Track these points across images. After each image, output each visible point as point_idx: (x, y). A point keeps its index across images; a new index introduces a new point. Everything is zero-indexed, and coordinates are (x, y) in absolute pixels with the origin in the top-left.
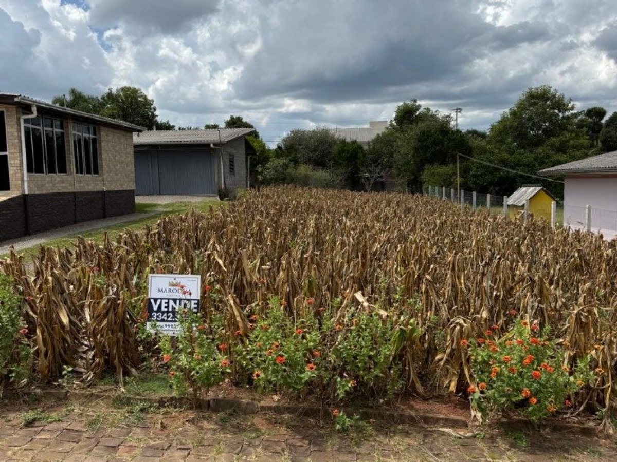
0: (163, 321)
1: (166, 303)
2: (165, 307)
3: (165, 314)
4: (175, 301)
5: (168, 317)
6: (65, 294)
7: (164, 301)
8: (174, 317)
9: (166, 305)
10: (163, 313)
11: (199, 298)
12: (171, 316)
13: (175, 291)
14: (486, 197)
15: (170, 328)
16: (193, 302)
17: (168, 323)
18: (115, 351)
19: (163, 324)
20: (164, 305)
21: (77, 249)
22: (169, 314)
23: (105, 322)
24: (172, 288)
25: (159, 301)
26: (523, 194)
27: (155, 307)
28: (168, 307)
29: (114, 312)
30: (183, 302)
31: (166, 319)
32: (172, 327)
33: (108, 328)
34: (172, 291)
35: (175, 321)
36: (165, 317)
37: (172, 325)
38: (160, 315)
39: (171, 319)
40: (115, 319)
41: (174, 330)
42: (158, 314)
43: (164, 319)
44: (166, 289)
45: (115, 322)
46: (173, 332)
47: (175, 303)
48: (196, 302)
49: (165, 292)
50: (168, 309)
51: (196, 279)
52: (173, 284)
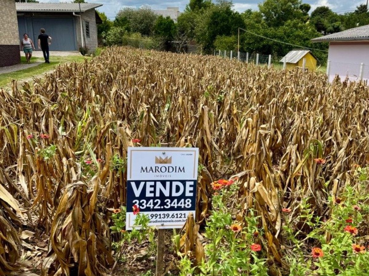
0: (148, 209)
1: (151, 186)
2: (151, 192)
3: (151, 201)
4: (164, 183)
5: (155, 204)
7: (148, 184)
8: (163, 204)
9: (152, 189)
10: (148, 199)
11: (196, 179)
12: (159, 203)
13: (163, 169)
14: (268, 57)
15: (158, 219)
16: (188, 184)
17: (154, 213)
18: (85, 259)
19: (150, 213)
20: (149, 189)
22: (156, 201)
23: (69, 219)
24: (160, 165)
25: (142, 184)
26: (295, 55)
27: (137, 193)
28: (154, 192)
29: (82, 206)
30: (174, 184)
31: (152, 208)
32: (160, 218)
33: (74, 227)
34: (159, 170)
35: (164, 210)
36: (151, 204)
37: (160, 215)
38: (143, 202)
39: (159, 207)
40: (82, 213)
41: (164, 221)
42: (141, 201)
43: (149, 207)
44: (151, 168)
45: (83, 218)
46: (162, 223)
47: (165, 186)
48: (192, 183)
49: (151, 171)
50: (155, 195)
51: (193, 153)
52: (161, 161)
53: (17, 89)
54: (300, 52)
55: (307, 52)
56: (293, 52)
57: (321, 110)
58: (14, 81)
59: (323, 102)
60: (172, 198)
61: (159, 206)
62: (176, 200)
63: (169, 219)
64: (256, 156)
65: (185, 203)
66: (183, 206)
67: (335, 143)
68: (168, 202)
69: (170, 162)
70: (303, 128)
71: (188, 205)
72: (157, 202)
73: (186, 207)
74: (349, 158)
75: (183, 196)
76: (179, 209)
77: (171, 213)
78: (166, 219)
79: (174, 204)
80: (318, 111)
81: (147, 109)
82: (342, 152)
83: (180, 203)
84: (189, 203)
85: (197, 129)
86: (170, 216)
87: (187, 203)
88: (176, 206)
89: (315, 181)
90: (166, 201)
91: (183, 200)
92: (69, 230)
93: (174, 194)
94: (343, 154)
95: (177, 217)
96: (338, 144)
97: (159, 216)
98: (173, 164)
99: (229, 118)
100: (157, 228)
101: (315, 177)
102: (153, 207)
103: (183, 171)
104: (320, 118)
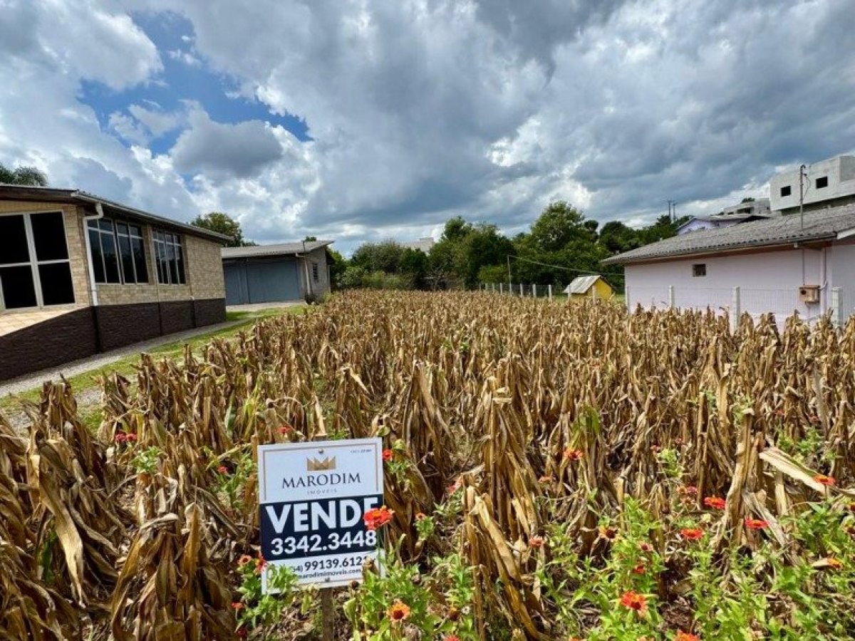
0: (299, 554)
1: (303, 512)
2: (303, 523)
3: (305, 539)
4: (324, 504)
5: (311, 544)
6: (74, 487)
7: (298, 508)
8: (326, 542)
9: (305, 517)
10: (298, 536)
11: (381, 491)
12: (319, 541)
13: (322, 480)
14: (548, 287)
16: (368, 502)
17: (311, 559)
19: (301, 561)
20: (298, 518)
21: (141, 372)
22: (312, 538)
23: (150, 586)
24: (316, 474)
25: (287, 509)
26: (581, 283)
27: (279, 526)
28: (309, 522)
29: (174, 558)
30: (343, 504)
31: (306, 550)
32: (322, 568)
33: (159, 600)
34: (315, 481)
35: (329, 552)
36: (304, 545)
37: (322, 562)
38: (290, 542)
39: (320, 549)
40: (177, 574)
41: (329, 573)
42: (287, 541)
43: (302, 550)
44: (301, 479)
45: (177, 581)
46: (327, 577)
47: (326, 510)
48: (375, 501)
49: (301, 485)
50: (310, 527)
51: (372, 447)
52: (318, 465)
53: (191, 357)
54: (589, 278)
55: (596, 277)
56: (580, 279)
57: (612, 354)
58: (186, 345)
59: (614, 341)
60: (341, 531)
61: (318, 546)
62: (348, 535)
63: (338, 569)
64: (494, 441)
65: (365, 538)
66: (361, 543)
67: (633, 403)
68: (334, 538)
69: (334, 467)
70: (574, 386)
71: (371, 541)
72: (316, 540)
73: (368, 544)
74: (654, 428)
75: (361, 526)
76: (356, 548)
77: (341, 557)
78: (332, 570)
79: (346, 540)
80: (608, 355)
81: (344, 373)
82: (642, 419)
83: (357, 537)
84: (373, 537)
85: (410, 400)
86: (340, 563)
87: (369, 538)
88: (349, 544)
89: (596, 474)
90: (330, 537)
91: (360, 534)
92: (151, 605)
93: (345, 523)
94: (644, 422)
95: (353, 565)
96: (638, 405)
97: (320, 566)
98: (339, 470)
99: (476, 375)
100: (317, 587)
101: (596, 468)
102: (309, 549)
103: (357, 480)
104: (612, 367)
